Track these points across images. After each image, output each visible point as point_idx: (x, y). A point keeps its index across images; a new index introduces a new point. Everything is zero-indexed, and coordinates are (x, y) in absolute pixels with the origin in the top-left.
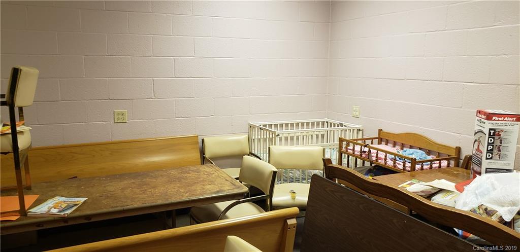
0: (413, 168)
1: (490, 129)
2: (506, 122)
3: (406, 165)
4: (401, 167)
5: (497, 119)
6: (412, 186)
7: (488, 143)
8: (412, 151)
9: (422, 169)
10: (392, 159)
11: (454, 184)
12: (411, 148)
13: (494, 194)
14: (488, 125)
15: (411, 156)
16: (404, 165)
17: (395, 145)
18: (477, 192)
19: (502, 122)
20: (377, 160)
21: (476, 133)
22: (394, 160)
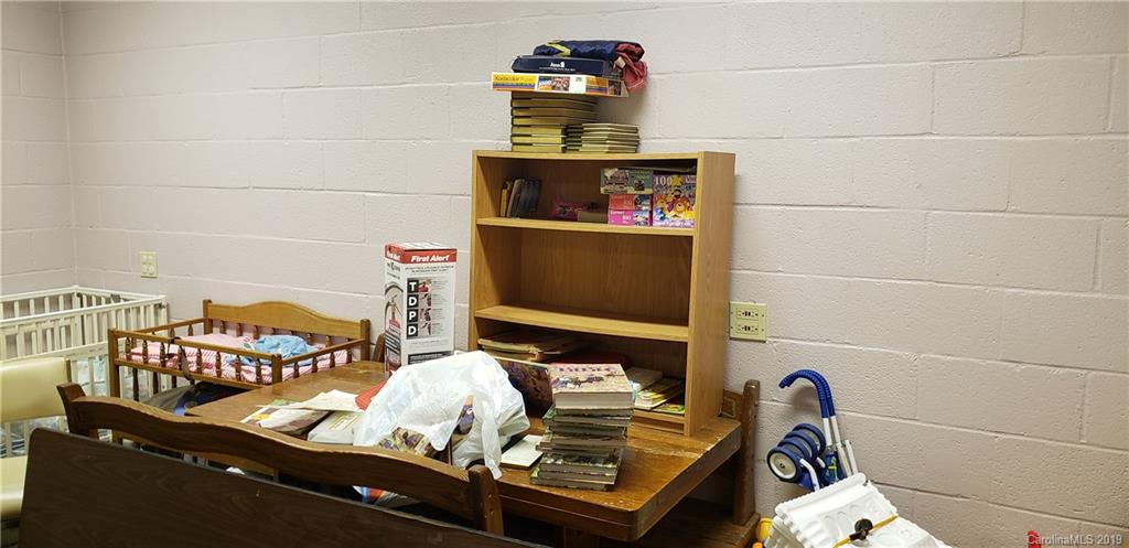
0: (277, 377)
1: (409, 281)
2: (436, 264)
3: (263, 372)
4: (251, 378)
5: (419, 259)
6: (272, 415)
7: (408, 306)
8: (276, 339)
9: (296, 375)
10: (232, 364)
11: (353, 397)
12: (274, 334)
13: (417, 404)
14: (405, 273)
15: (273, 352)
16: (259, 373)
17: (241, 330)
18: (389, 404)
19: (429, 265)
20: (199, 371)
21: (387, 291)
22: (238, 365)
